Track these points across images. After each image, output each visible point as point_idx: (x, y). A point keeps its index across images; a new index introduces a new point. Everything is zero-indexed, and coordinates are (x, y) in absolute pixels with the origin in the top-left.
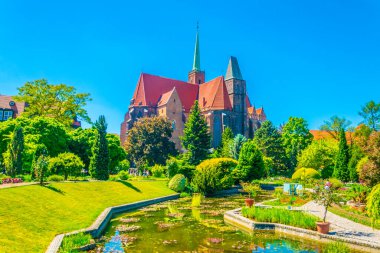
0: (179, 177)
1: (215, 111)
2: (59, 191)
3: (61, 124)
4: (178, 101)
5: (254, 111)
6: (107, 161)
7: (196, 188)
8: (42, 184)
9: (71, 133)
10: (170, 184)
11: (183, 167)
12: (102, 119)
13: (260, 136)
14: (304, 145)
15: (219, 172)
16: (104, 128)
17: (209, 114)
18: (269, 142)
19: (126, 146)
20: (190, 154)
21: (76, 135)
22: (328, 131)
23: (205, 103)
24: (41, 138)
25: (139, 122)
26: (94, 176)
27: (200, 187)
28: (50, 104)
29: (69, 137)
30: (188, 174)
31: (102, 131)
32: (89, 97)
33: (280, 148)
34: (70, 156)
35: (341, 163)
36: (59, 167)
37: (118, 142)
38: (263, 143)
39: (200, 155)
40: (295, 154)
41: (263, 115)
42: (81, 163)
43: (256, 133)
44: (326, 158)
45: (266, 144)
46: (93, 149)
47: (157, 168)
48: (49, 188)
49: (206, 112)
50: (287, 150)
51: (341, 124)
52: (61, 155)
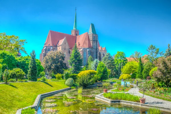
0: (70, 79)
1: (84, 48)
2: (15, 87)
3: (13, 54)
4: (67, 44)
5: (102, 48)
6: (36, 72)
7: (78, 84)
8: (6, 83)
9: (17, 58)
10: (66, 82)
11: (72, 75)
12: (33, 52)
13: (105, 60)
14: (124, 64)
15: (89, 77)
16: (35, 56)
17: (81, 50)
18: (109, 63)
19: (43, 65)
20: (73, 68)
21: (20, 59)
22: (133, 58)
23: (79, 45)
24: (3, 61)
25: (49, 53)
26: (30, 79)
27: (80, 84)
28: (7, 44)
29: (16, 60)
30: (74, 78)
31: (34, 57)
32: (26, 41)
33: (114, 65)
34: (18, 69)
35: (139, 71)
36: (13, 75)
37: (40, 63)
38: (106, 63)
39: (78, 69)
40: (120, 68)
41: (105, 50)
42: (24, 73)
43: (103, 58)
44: (133, 70)
45: (108, 64)
46: (29, 66)
47: (58, 75)
48: (10, 85)
49: (80, 49)
50: (117, 66)
51: (138, 55)
52: (14, 69)
